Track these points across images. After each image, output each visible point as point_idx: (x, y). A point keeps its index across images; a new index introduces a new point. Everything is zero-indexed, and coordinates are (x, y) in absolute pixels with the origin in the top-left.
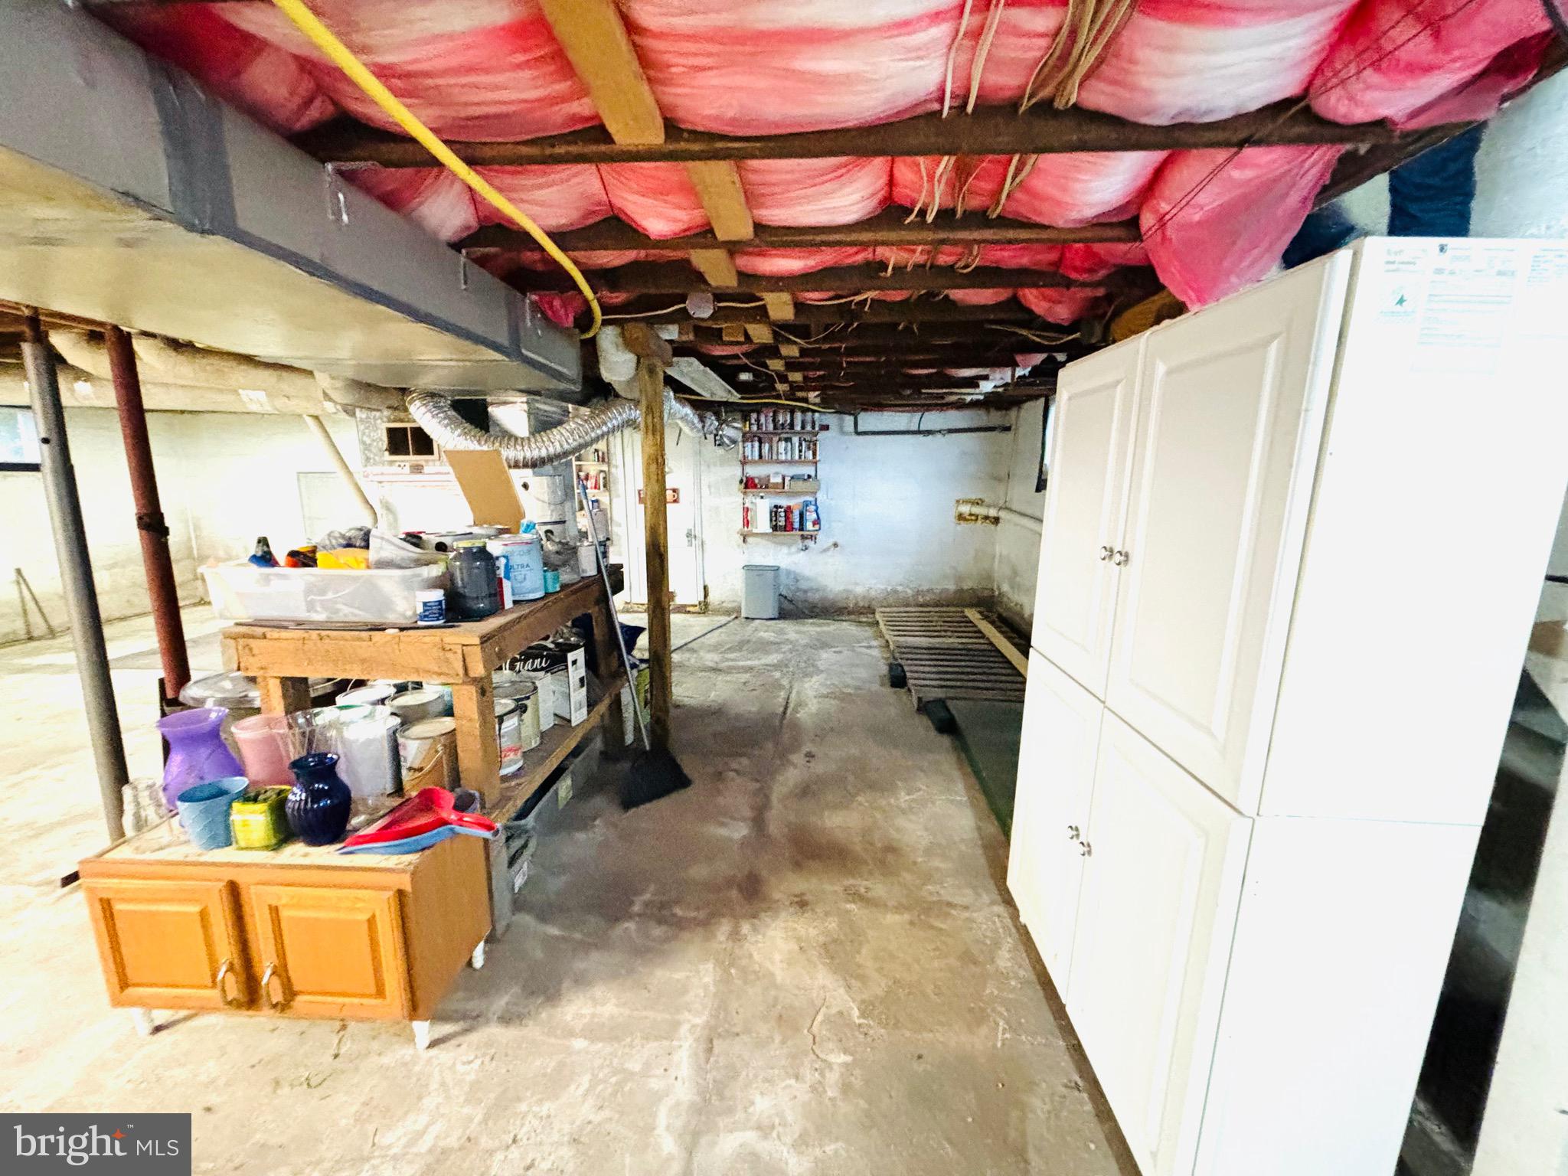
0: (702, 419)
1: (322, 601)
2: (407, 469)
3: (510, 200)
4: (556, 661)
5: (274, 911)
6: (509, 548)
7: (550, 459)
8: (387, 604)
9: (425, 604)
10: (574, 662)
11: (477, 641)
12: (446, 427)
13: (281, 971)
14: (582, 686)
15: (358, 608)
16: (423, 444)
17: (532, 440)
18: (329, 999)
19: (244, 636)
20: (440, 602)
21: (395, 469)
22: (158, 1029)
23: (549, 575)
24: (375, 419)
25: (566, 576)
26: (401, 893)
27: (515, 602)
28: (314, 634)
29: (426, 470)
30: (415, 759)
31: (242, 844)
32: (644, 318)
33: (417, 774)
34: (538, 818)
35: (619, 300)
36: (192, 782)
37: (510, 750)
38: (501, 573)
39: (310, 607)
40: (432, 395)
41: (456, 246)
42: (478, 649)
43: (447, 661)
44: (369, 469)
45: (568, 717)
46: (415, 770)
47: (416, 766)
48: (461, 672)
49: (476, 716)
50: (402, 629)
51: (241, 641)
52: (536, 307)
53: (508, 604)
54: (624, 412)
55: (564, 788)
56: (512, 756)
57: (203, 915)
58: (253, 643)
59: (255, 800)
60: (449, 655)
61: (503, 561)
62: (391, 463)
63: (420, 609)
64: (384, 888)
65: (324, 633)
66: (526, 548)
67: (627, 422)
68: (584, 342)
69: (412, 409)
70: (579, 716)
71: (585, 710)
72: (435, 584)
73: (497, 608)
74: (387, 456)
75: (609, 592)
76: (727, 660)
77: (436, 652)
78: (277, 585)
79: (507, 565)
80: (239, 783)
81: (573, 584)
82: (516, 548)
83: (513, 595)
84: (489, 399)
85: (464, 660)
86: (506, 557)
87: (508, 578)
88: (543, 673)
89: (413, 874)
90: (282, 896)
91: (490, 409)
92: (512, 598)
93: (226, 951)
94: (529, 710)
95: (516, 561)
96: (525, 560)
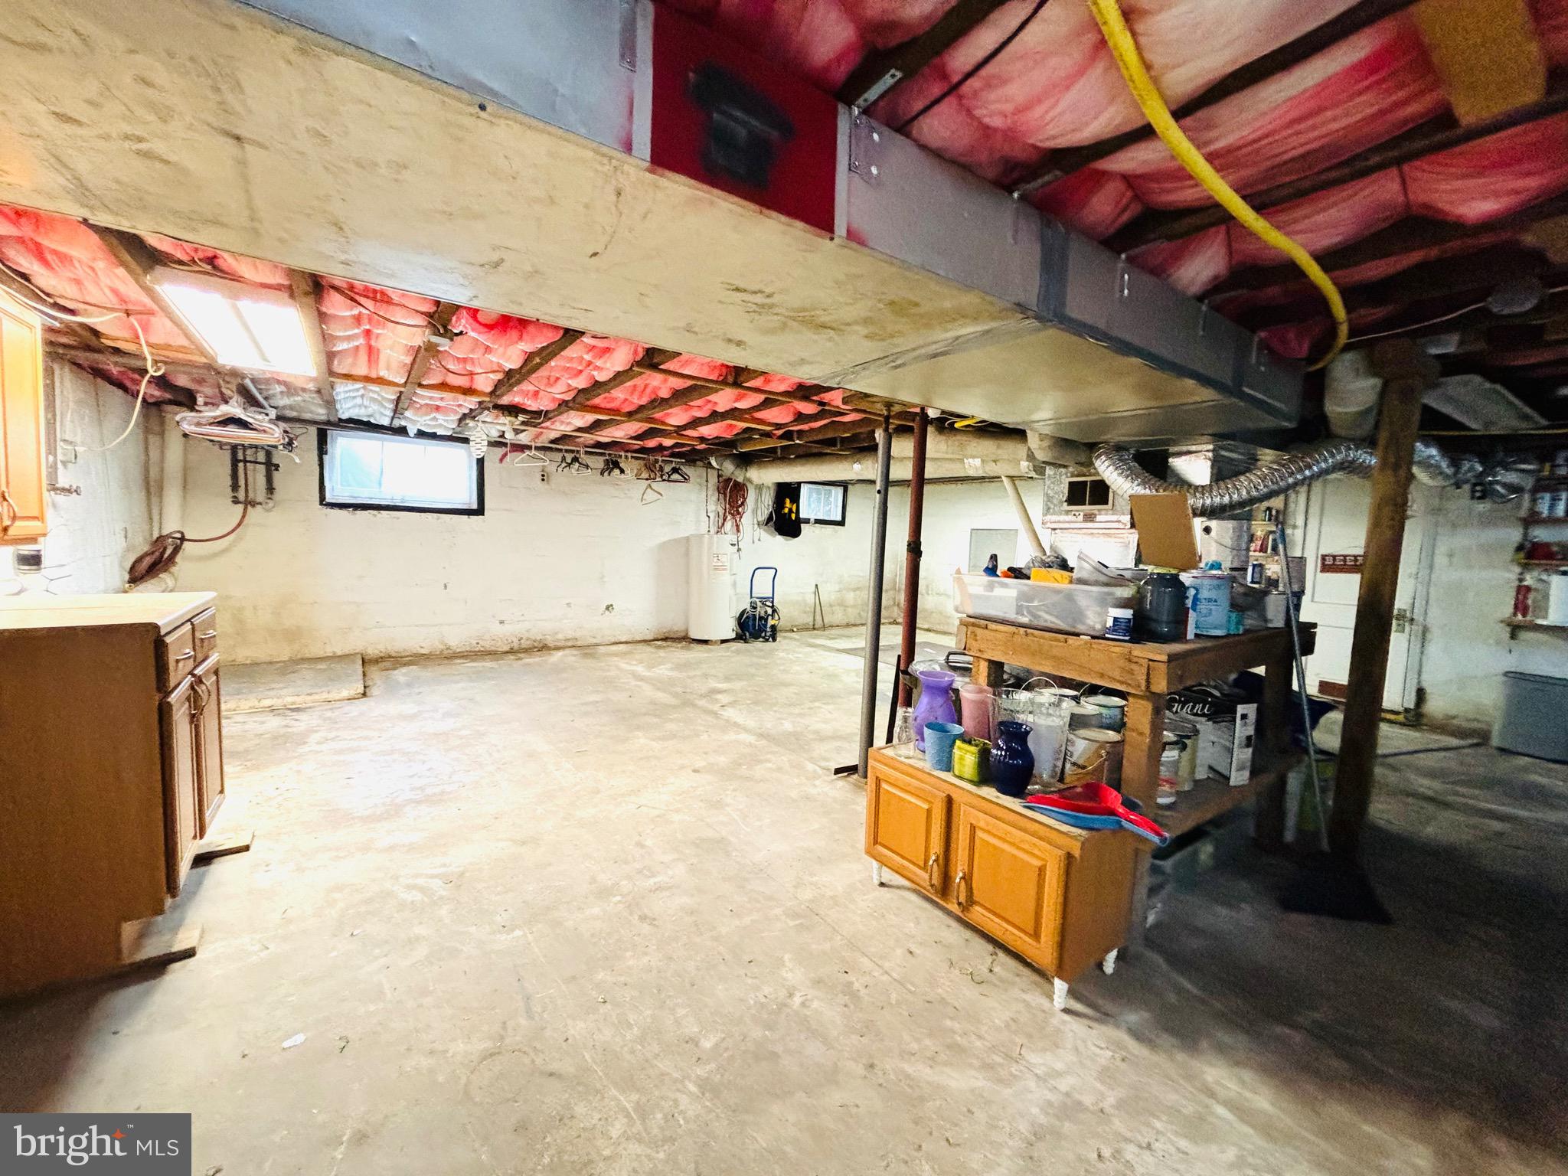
0: (1455, 463)
1: (1028, 607)
2: (1081, 518)
3: (1288, 234)
4: (1222, 712)
5: (973, 828)
6: (1198, 581)
7: (1232, 506)
8: (1079, 615)
9: (1116, 620)
10: (1244, 717)
11: (1165, 658)
12: (1127, 477)
13: (967, 879)
14: (1248, 745)
15: (1057, 617)
16: (1100, 493)
17: (1215, 488)
18: (997, 920)
19: (974, 625)
20: (1129, 620)
21: (1070, 518)
22: (882, 884)
23: (1234, 615)
24: (1061, 475)
25: (1250, 622)
26: (1069, 856)
27: (1196, 635)
28: (1022, 630)
29: (1099, 518)
30: (1080, 757)
31: (957, 773)
32: (1406, 333)
33: (1080, 771)
34: (1176, 867)
35: (1380, 315)
36: (932, 719)
37: (1167, 781)
38: (1189, 603)
39: (1019, 612)
40: (1119, 448)
41: (1200, 298)
42: (1163, 667)
43: (1131, 672)
44: (1048, 517)
45: (1226, 772)
46: (1079, 766)
47: (1081, 762)
48: (1143, 684)
49: (1147, 731)
50: (1093, 637)
51: (970, 628)
52: (1264, 345)
53: (1190, 636)
54: (1340, 452)
55: (1206, 850)
56: (1166, 788)
57: (929, 812)
58: (979, 631)
59: (969, 743)
60: (1134, 666)
61: (1192, 592)
62: (1068, 512)
63: (1110, 623)
64: (1058, 847)
65: (1029, 631)
66: (1216, 582)
67: (1342, 463)
68: (1309, 376)
69: (1097, 463)
70: (1239, 778)
71: (1246, 774)
72: (1124, 604)
73: (1179, 636)
74: (1065, 506)
75: (1298, 652)
76: (1457, 794)
77: (1122, 663)
78: (999, 591)
79: (1195, 596)
80: (957, 729)
81: (1256, 631)
82: (1206, 582)
83: (1197, 627)
84: (1173, 449)
85: (1148, 674)
86: (1197, 590)
87: (1195, 610)
88: (1203, 719)
89: (1083, 843)
90: (982, 820)
91: (1170, 460)
92: (1194, 631)
93: (936, 847)
94: (1188, 749)
95: (1204, 594)
96: (1213, 595)
